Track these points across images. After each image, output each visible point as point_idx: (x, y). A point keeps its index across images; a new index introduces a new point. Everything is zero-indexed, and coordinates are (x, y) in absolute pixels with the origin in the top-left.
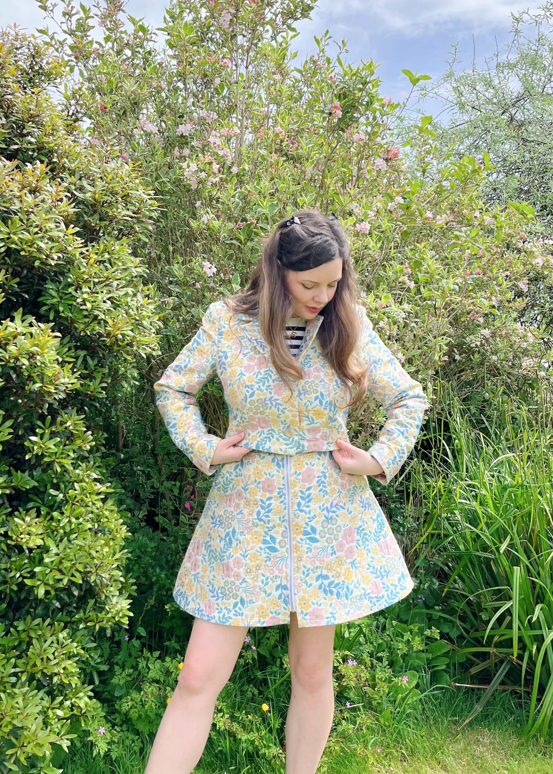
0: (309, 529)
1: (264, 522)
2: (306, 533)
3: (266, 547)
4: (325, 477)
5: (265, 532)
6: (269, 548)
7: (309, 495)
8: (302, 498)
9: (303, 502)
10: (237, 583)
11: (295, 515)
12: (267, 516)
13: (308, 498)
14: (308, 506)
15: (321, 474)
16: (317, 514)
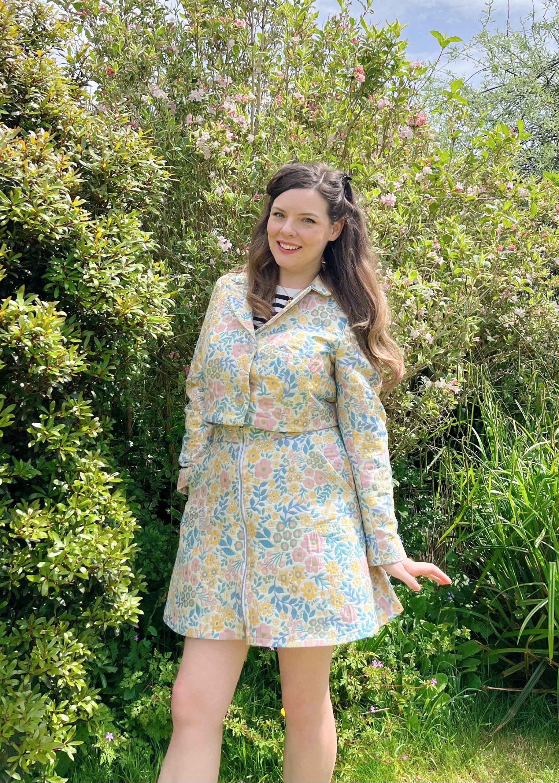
0: (262, 531)
1: (221, 520)
2: (259, 535)
3: (223, 549)
4: (284, 471)
5: (223, 531)
6: (225, 550)
7: (264, 491)
8: (255, 494)
9: (256, 499)
10: (194, 588)
11: (248, 514)
12: (223, 514)
13: (263, 495)
14: (262, 505)
15: (279, 468)
16: (271, 514)
